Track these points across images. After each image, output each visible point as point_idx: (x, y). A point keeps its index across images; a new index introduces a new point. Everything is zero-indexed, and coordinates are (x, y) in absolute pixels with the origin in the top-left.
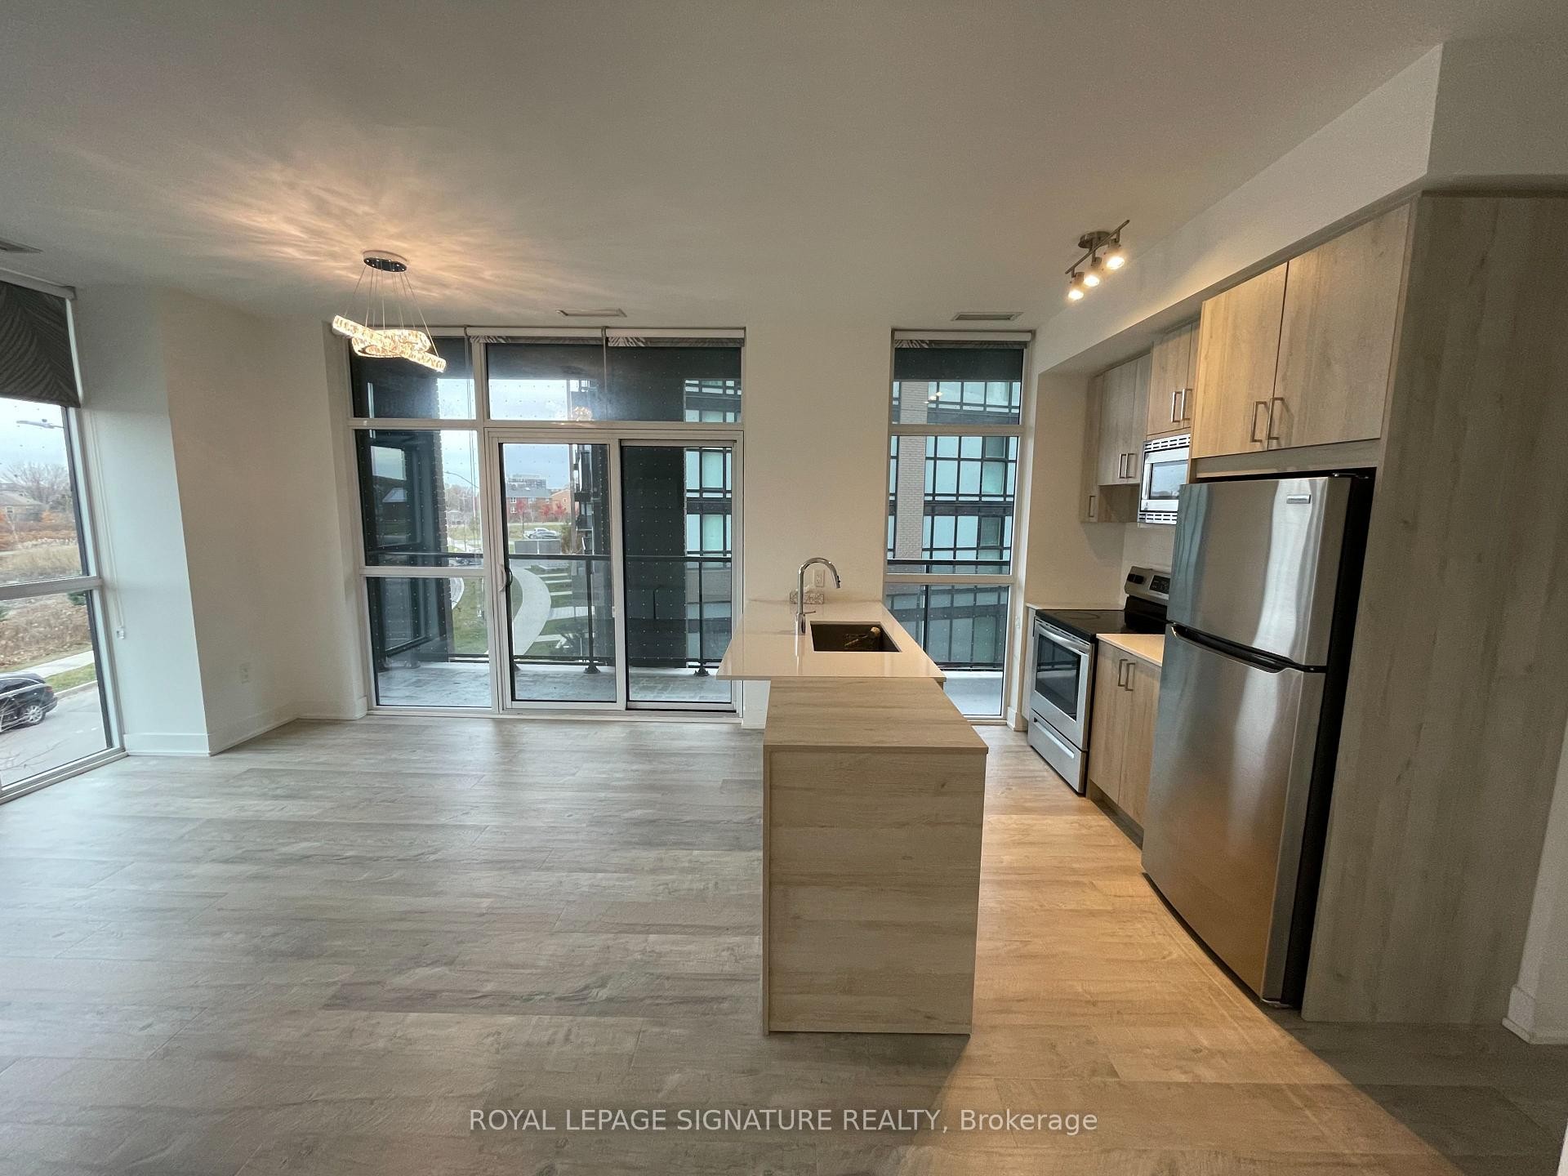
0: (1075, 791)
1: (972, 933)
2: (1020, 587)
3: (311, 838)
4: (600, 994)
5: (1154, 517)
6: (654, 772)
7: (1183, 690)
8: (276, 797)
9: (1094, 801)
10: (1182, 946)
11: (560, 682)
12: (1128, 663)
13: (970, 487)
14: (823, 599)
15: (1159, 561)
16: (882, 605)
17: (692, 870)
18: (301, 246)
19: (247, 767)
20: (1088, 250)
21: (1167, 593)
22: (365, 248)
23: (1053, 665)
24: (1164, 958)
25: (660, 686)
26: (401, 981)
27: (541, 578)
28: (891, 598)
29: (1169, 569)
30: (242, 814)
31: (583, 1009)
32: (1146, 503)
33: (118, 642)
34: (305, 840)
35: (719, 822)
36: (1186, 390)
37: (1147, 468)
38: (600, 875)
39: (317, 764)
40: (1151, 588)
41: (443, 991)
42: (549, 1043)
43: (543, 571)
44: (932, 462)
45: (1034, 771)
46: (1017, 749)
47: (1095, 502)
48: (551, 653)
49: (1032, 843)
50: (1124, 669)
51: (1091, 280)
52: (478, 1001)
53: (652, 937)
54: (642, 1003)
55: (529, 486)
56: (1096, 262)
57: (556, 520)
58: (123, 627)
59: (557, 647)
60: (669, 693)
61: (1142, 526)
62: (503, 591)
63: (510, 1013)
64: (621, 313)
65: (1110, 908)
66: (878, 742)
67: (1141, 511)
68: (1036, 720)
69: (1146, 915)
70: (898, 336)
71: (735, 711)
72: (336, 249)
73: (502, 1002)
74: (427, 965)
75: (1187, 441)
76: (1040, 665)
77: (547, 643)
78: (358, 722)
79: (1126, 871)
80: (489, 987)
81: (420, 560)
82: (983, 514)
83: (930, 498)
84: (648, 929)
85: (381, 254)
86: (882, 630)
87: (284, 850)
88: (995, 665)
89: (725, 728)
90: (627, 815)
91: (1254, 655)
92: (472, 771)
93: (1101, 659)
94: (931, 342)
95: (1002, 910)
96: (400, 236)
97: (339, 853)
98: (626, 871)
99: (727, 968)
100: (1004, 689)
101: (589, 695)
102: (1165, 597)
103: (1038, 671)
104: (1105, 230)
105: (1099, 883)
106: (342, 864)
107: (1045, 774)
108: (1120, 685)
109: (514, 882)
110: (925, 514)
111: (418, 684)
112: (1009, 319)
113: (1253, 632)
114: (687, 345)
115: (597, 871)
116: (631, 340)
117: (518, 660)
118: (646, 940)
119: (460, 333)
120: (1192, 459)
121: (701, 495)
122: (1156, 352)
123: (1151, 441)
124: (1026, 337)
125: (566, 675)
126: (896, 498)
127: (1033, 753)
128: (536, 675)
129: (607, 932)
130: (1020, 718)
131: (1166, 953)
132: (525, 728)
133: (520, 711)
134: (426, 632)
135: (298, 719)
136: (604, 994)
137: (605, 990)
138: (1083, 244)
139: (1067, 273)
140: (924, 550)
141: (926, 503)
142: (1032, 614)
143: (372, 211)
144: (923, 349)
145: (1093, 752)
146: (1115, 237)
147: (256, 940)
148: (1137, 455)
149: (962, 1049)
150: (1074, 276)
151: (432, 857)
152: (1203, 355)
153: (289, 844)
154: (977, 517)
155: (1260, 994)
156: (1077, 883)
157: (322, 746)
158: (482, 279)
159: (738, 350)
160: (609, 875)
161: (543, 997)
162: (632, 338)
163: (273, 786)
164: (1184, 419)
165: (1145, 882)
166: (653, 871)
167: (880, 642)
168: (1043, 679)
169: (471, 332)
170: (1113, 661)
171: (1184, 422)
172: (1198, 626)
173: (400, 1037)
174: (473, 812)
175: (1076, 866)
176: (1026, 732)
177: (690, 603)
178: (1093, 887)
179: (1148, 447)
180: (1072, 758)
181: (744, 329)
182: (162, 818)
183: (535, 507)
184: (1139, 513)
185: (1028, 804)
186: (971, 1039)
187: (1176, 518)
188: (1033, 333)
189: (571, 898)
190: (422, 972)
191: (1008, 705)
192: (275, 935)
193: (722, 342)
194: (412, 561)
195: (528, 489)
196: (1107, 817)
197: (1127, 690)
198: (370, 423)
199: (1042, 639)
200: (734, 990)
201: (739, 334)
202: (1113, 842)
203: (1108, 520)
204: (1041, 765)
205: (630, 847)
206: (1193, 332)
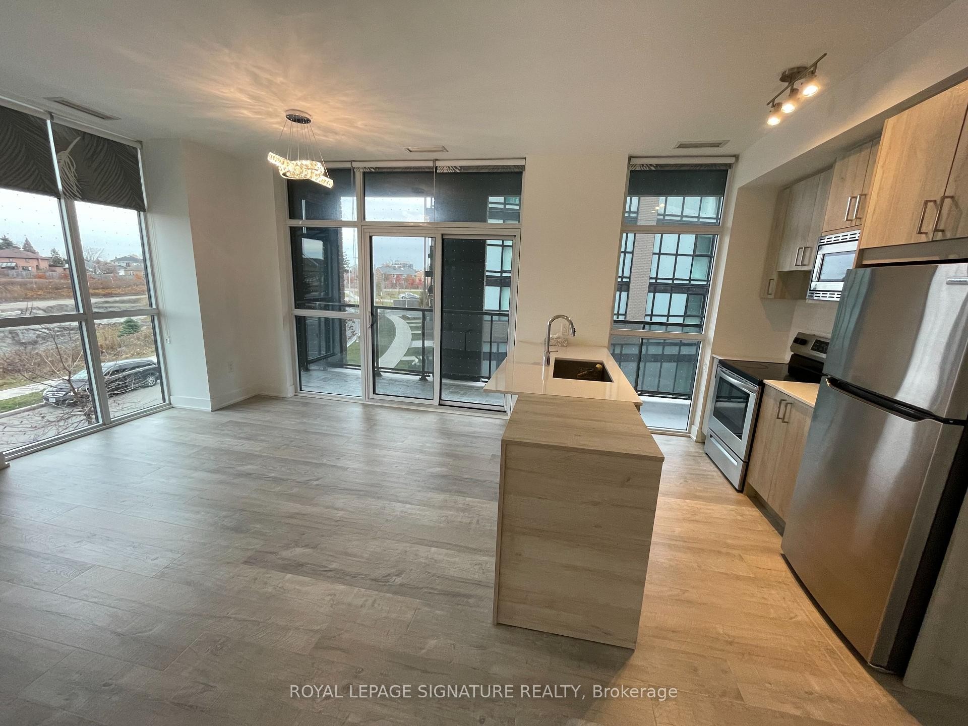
0: (735, 489)
1: (641, 583)
2: (709, 343)
3: (254, 463)
4: (396, 581)
5: (821, 295)
6: (450, 445)
7: (829, 426)
8: (240, 438)
9: (749, 497)
10: (806, 611)
11: (404, 385)
12: (786, 402)
13: (683, 273)
14: (565, 343)
15: (822, 328)
16: (607, 350)
17: (464, 510)
18: (250, 108)
19: (229, 420)
20: (788, 83)
21: (825, 353)
22: (286, 108)
23: (729, 399)
24: (791, 618)
25: (462, 392)
26: (286, 554)
27: (407, 322)
28: (613, 346)
29: (829, 336)
30: (222, 445)
31: (385, 588)
32: (814, 284)
33: (167, 345)
34: (251, 464)
35: (485, 481)
36: (861, 195)
37: (819, 258)
38: (408, 506)
39: (264, 421)
40: (812, 349)
41: (308, 564)
42: (362, 606)
43: (408, 319)
44: (657, 256)
45: (705, 471)
46: (696, 455)
47: (773, 284)
48: (409, 367)
49: (697, 521)
50: (783, 407)
51: (788, 108)
52: (325, 573)
53: (433, 549)
54: (421, 591)
55: (404, 267)
56: (794, 92)
57: (418, 288)
58: (169, 337)
59: (413, 364)
60: (467, 397)
61: (810, 302)
62: (369, 327)
63: (343, 584)
64: (444, 149)
65: (752, 575)
66: (583, 445)
67: (810, 290)
68: (711, 436)
69: (780, 585)
70: (633, 161)
71: (506, 412)
72: (270, 110)
73: (340, 576)
74: (302, 547)
75: (857, 236)
76: (718, 397)
77: (407, 361)
78: (289, 399)
79: (767, 550)
80: (334, 566)
81: (330, 308)
82: (691, 292)
83: (654, 281)
84: (432, 544)
85: (295, 112)
86: (604, 366)
87: (239, 468)
88: (687, 396)
89: (498, 422)
90: (430, 470)
91: (896, 406)
92: (346, 433)
93: (765, 397)
94: (657, 165)
95: (670, 566)
96: (304, 98)
97: (266, 474)
98: (424, 505)
99: (476, 576)
100: (690, 413)
101: (419, 394)
102: (824, 356)
103: (717, 401)
104: (804, 66)
105: (747, 557)
106: (268, 480)
107: (715, 474)
108: (778, 418)
109: (358, 503)
110: (649, 291)
111: (325, 380)
112: (719, 146)
113: (898, 387)
114: (487, 171)
115: (407, 503)
116: (451, 168)
117: (382, 370)
118: (430, 551)
119: (348, 165)
120: (860, 249)
121: (501, 275)
122: (837, 166)
123: (825, 236)
124: (731, 161)
125: (408, 381)
126: (630, 280)
127: (707, 458)
128: (391, 379)
129: (407, 542)
130: (700, 433)
131: (792, 615)
132: (379, 411)
133: (377, 400)
134: (333, 350)
135: (259, 395)
136: (399, 580)
137: (400, 578)
138: (784, 78)
139: (768, 104)
140: (646, 315)
141: (650, 284)
142: (716, 362)
143: (285, 81)
144: (651, 171)
145: (752, 463)
146: (812, 69)
147: (216, 518)
148: (812, 248)
149: (629, 657)
150: (773, 106)
151: (316, 483)
152: (881, 163)
153: (242, 465)
154: (686, 295)
155: (869, 661)
156: (728, 554)
157: (268, 411)
158: (357, 127)
159: (521, 173)
160: (413, 506)
161: (363, 576)
162: (452, 167)
163: (240, 431)
164: (856, 218)
165: (783, 561)
166: (441, 508)
167: (601, 375)
168: (720, 408)
169: (355, 165)
170: (775, 400)
171: (857, 221)
172: (849, 380)
173: (280, 588)
174: (342, 458)
175: (729, 541)
176: (703, 443)
177: (484, 342)
178: (741, 558)
179: (822, 241)
180: (736, 465)
181: (525, 158)
182: (183, 443)
183: (406, 280)
184: (809, 292)
185: (698, 494)
186: (635, 652)
187: (839, 296)
188: (737, 157)
189: (390, 518)
190: (299, 550)
191: (692, 423)
192: (225, 517)
193: (510, 168)
194: (326, 308)
195: (402, 269)
196: (757, 509)
197: (784, 422)
198: (302, 223)
199: (721, 381)
200: (480, 591)
201: (521, 163)
202: (760, 528)
203: (782, 297)
204: (713, 467)
205: (429, 490)
206: (873, 148)
